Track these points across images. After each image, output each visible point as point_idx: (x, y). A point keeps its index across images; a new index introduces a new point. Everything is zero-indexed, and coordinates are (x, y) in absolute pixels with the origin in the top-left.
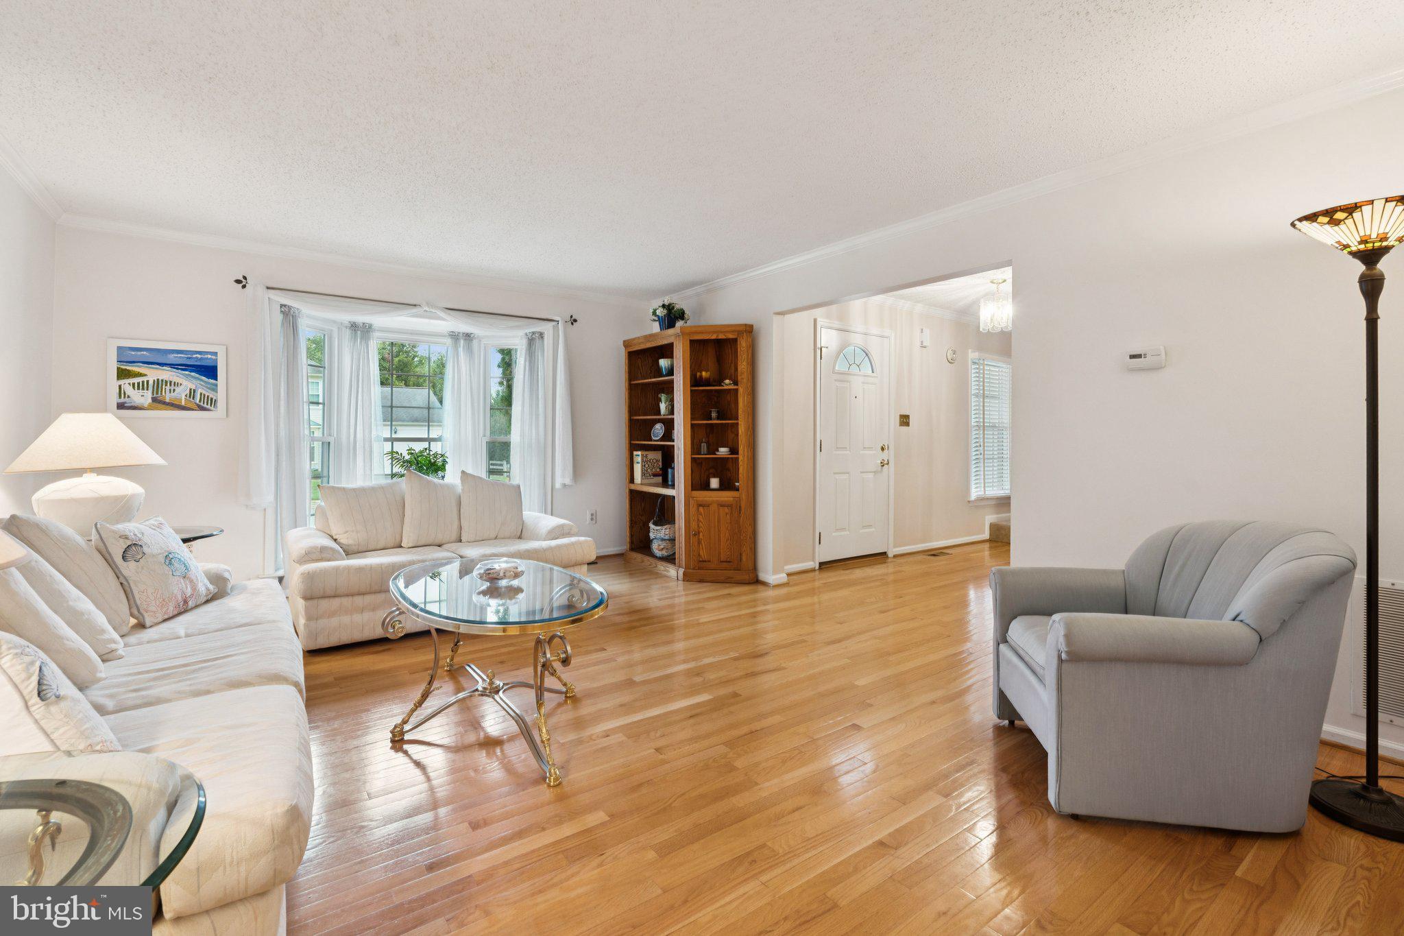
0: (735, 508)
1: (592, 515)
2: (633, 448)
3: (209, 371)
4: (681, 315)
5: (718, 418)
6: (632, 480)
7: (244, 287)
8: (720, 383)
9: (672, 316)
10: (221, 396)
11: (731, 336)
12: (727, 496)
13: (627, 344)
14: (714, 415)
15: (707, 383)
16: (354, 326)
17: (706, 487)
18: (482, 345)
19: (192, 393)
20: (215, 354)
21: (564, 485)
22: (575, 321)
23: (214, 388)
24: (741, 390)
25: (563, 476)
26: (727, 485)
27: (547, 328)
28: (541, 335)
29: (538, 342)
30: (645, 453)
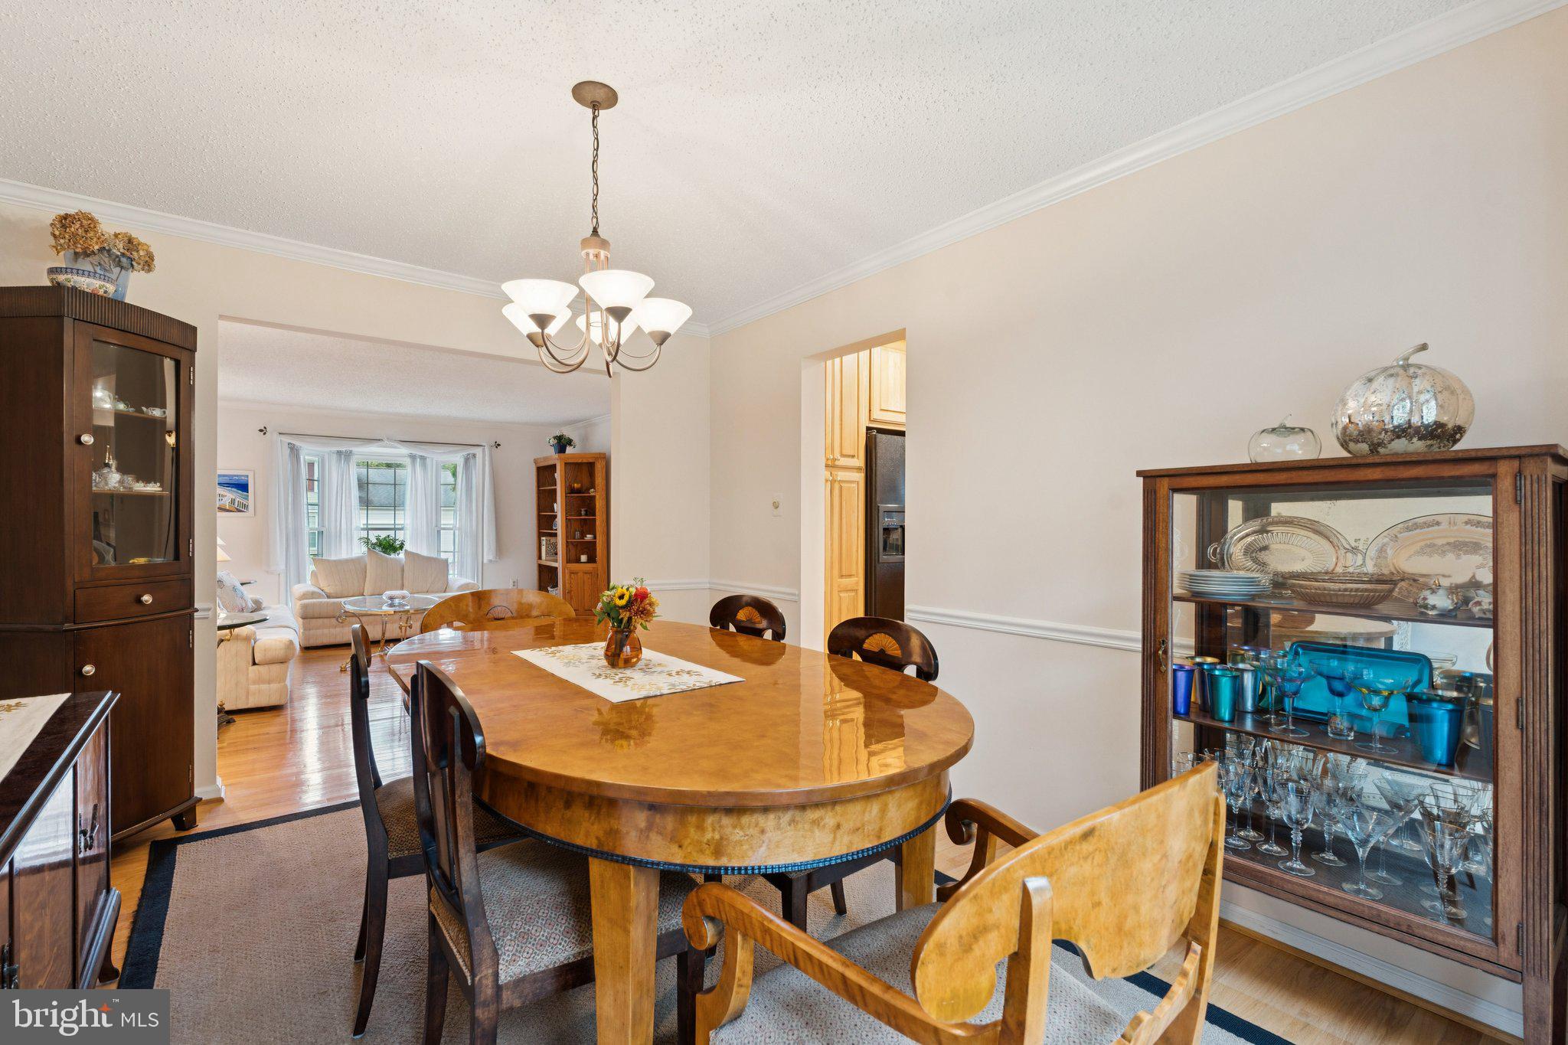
0: (594, 574)
1: (514, 582)
2: (540, 535)
3: (243, 487)
4: (570, 442)
5: (586, 515)
6: (540, 557)
7: (265, 434)
8: (587, 491)
9: (562, 444)
10: (251, 503)
11: (591, 461)
12: (590, 566)
13: (536, 461)
14: (583, 513)
15: (579, 491)
16: (339, 453)
17: (578, 561)
18: (434, 462)
19: (233, 501)
20: (247, 476)
21: (490, 561)
22: (499, 445)
23: (247, 498)
24: (597, 497)
25: (488, 555)
26: (592, 559)
27: (478, 451)
28: (474, 455)
29: (472, 461)
30: (548, 538)
